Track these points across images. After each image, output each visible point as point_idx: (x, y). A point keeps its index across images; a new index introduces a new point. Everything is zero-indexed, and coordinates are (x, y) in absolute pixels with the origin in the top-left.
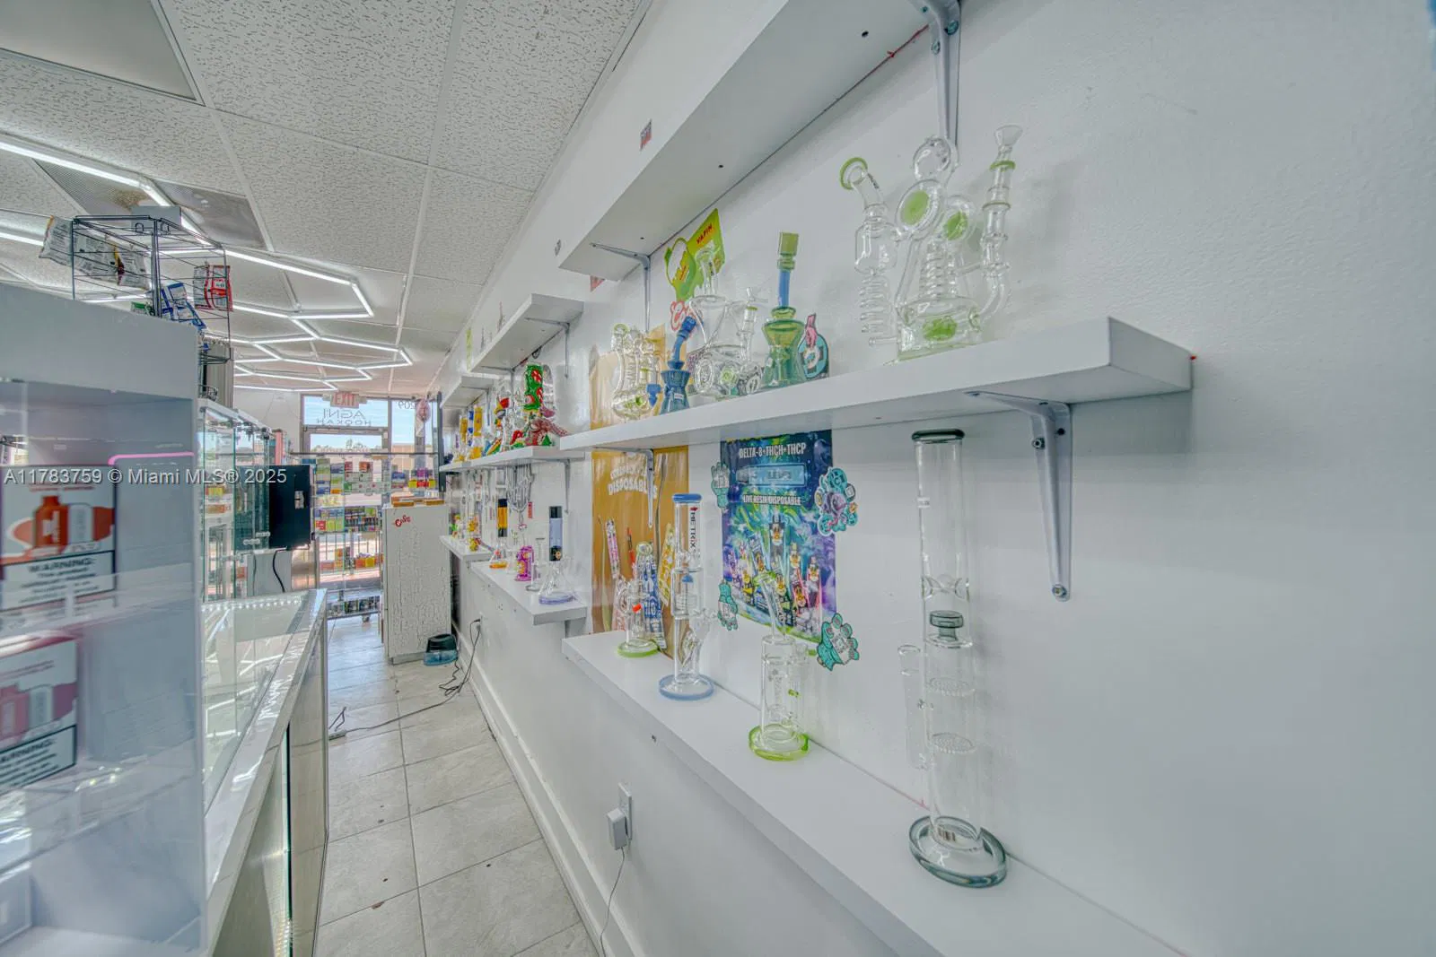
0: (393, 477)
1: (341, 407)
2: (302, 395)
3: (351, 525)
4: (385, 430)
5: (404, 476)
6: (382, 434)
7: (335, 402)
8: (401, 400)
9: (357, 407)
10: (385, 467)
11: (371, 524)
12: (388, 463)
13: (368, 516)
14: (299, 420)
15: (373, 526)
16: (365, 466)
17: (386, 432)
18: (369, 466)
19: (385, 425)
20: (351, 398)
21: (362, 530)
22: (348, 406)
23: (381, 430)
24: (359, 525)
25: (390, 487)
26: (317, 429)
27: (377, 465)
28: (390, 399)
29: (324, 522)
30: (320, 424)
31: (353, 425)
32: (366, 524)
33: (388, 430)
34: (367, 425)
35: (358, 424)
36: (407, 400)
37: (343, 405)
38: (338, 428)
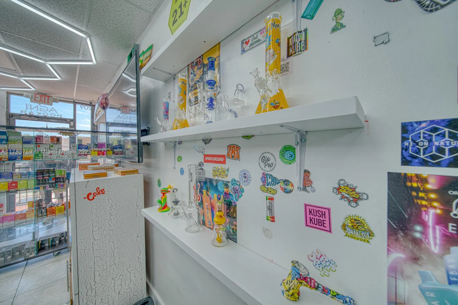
0: (79, 148)
1: (40, 104)
2: (9, 93)
3: (43, 184)
4: (71, 120)
5: (87, 148)
6: (69, 123)
7: (34, 99)
8: (82, 104)
9: (52, 105)
10: (72, 141)
11: (60, 182)
12: (74, 138)
13: (58, 175)
14: (6, 109)
15: (62, 184)
16: (55, 139)
17: (73, 121)
18: (58, 140)
19: (72, 117)
20: (47, 98)
21: (53, 187)
22: (44, 102)
23: (68, 121)
24: (50, 184)
25: (76, 155)
26: (20, 117)
27: (65, 139)
28: (75, 103)
29: (16, 183)
30: (24, 113)
31: (49, 116)
32: (56, 182)
33: (74, 120)
34: (59, 117)
35: (53, 116)
36: (86, 104)
37: (41, 102)
38: (38, 117)
